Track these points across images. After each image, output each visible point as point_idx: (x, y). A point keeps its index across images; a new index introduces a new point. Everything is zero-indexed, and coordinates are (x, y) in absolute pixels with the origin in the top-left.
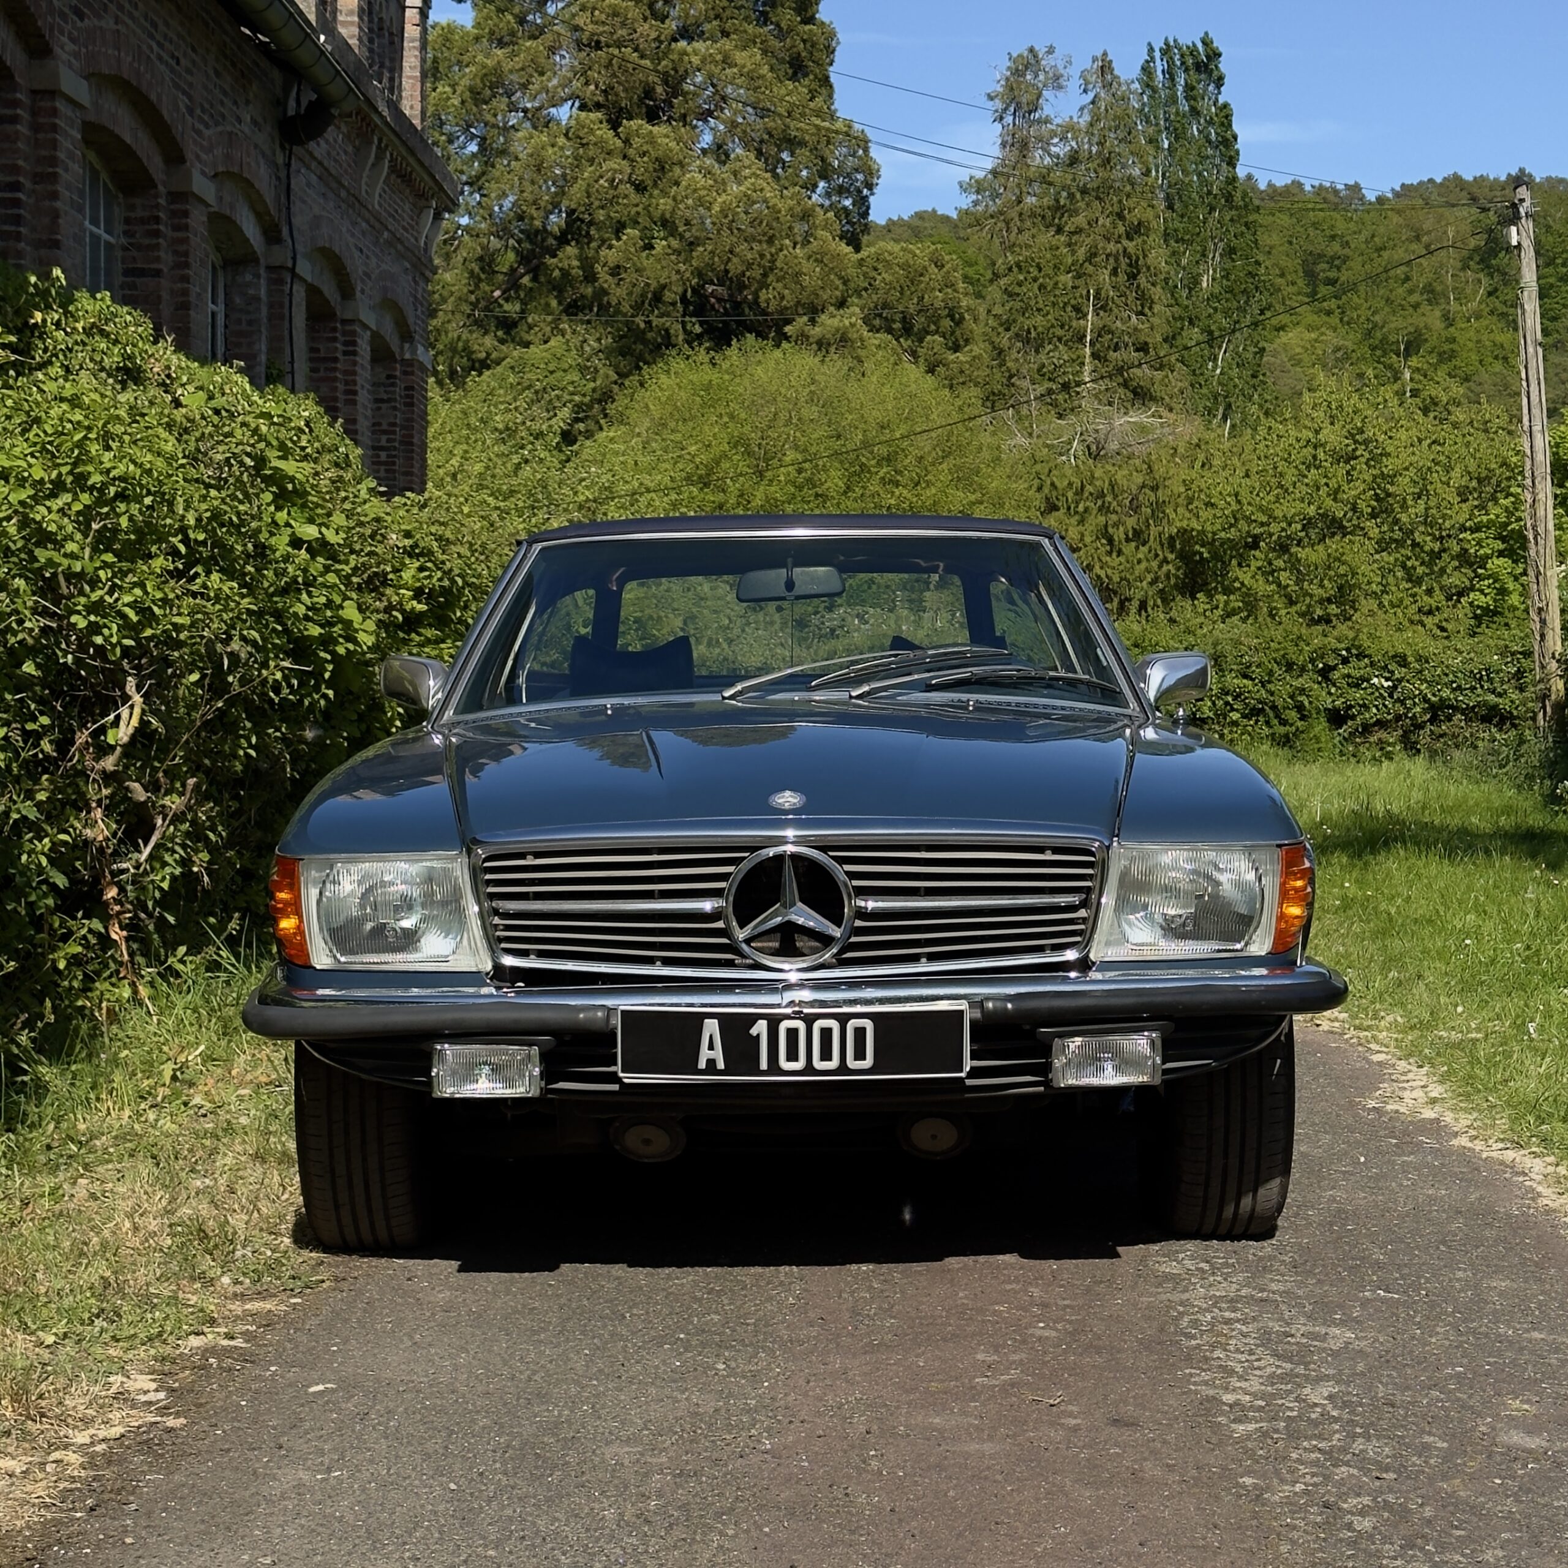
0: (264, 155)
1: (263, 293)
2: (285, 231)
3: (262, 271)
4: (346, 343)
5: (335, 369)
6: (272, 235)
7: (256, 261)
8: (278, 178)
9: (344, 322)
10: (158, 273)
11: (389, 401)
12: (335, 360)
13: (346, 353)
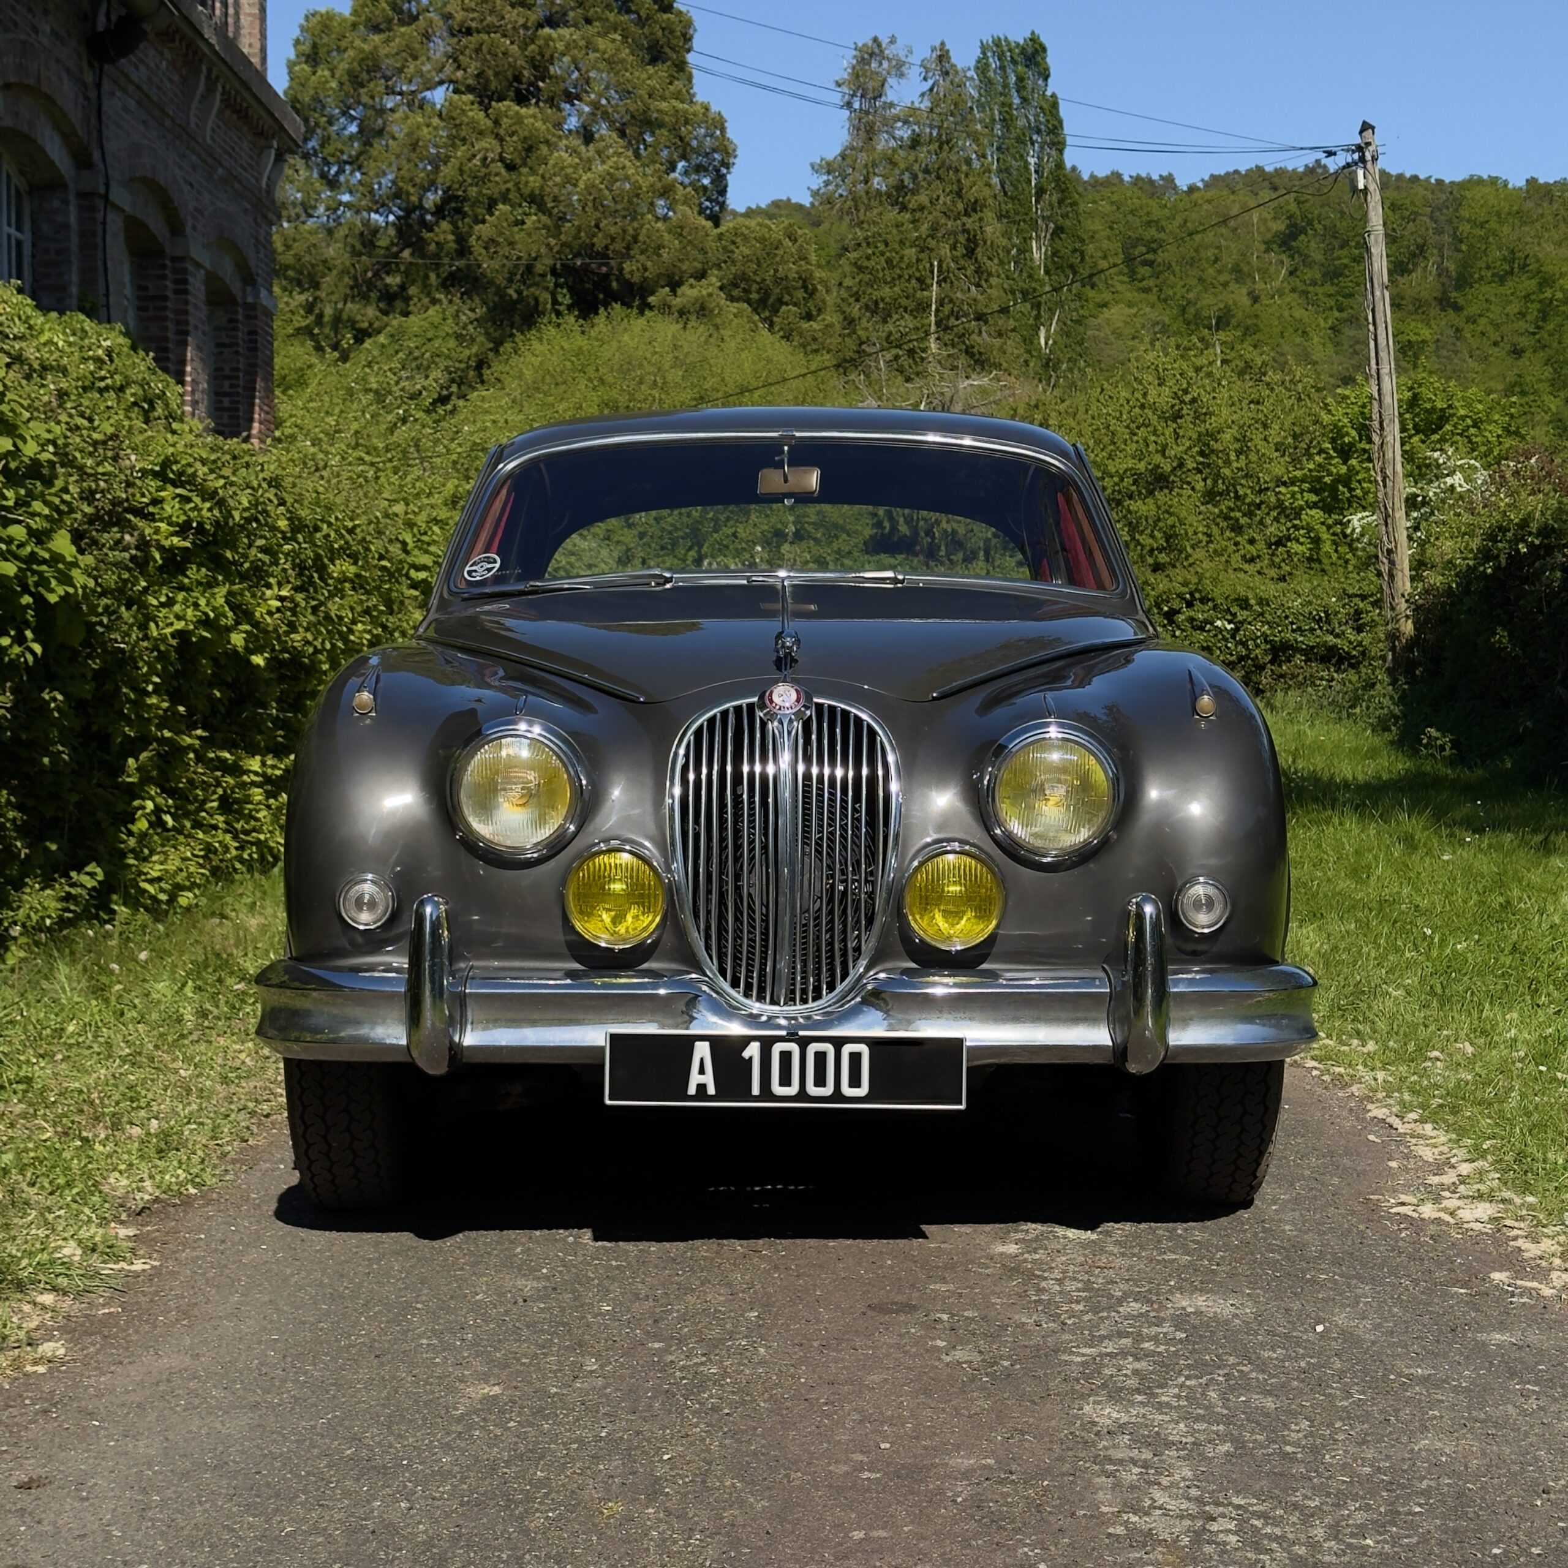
0: (68, 70)
1: (73, 219)
2: (96, 155)
3: (72, 197)
4: (176, 282)
5: (165, 308)
6: (82, 160)
7: (64, 186)
8: (87, 98)
9: (174, 259)
11: (231, 345)
12: (165, 298)
13: (176, 292)
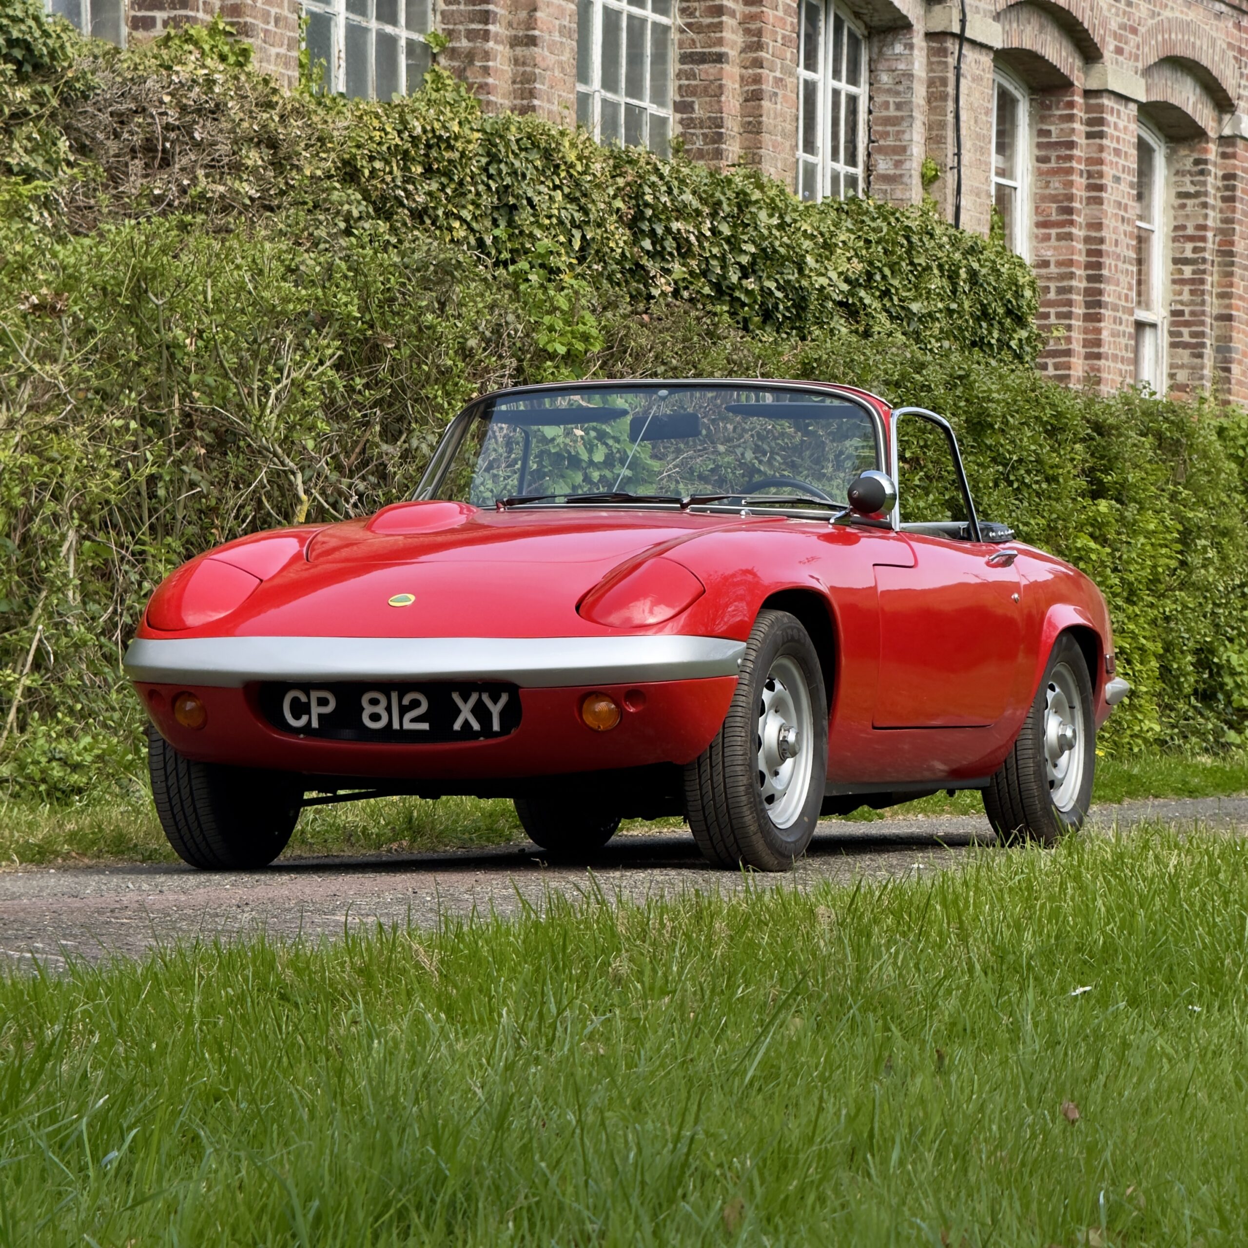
1: (919, 66)
3: (918, 40)
4: (1090, 122)
5: (1070, 158)
7: (908, 27)
9: (1088, 93)
10: (720, 58)
12: (1071, 145)
13: (1089, 136)
